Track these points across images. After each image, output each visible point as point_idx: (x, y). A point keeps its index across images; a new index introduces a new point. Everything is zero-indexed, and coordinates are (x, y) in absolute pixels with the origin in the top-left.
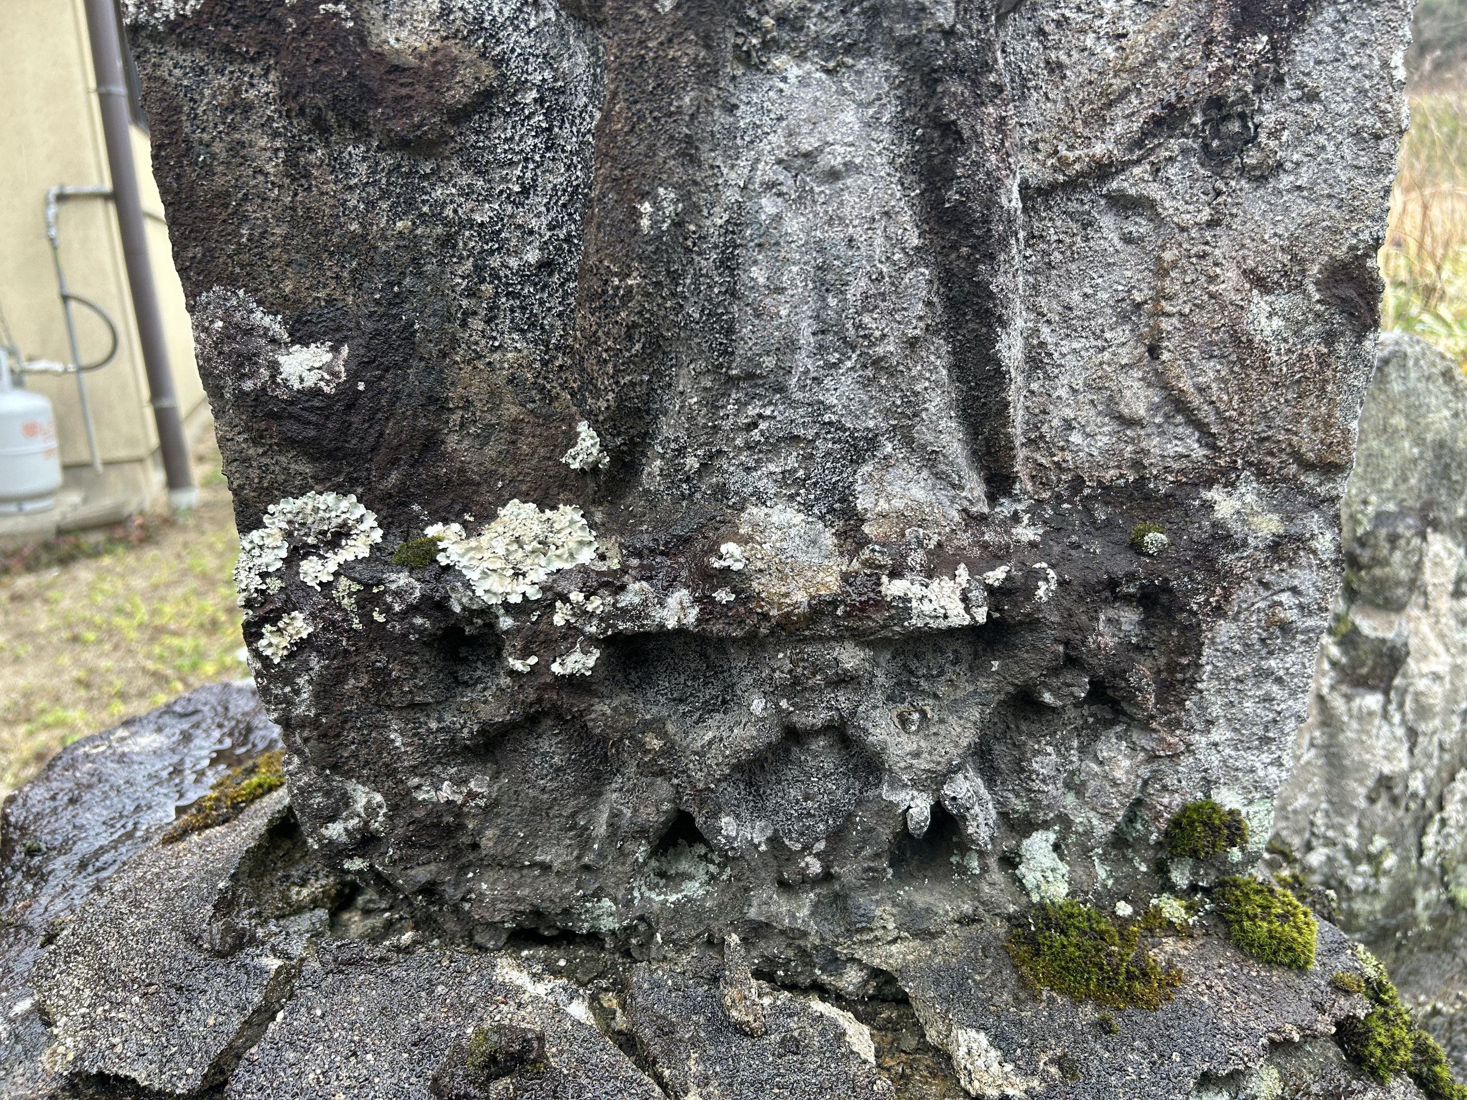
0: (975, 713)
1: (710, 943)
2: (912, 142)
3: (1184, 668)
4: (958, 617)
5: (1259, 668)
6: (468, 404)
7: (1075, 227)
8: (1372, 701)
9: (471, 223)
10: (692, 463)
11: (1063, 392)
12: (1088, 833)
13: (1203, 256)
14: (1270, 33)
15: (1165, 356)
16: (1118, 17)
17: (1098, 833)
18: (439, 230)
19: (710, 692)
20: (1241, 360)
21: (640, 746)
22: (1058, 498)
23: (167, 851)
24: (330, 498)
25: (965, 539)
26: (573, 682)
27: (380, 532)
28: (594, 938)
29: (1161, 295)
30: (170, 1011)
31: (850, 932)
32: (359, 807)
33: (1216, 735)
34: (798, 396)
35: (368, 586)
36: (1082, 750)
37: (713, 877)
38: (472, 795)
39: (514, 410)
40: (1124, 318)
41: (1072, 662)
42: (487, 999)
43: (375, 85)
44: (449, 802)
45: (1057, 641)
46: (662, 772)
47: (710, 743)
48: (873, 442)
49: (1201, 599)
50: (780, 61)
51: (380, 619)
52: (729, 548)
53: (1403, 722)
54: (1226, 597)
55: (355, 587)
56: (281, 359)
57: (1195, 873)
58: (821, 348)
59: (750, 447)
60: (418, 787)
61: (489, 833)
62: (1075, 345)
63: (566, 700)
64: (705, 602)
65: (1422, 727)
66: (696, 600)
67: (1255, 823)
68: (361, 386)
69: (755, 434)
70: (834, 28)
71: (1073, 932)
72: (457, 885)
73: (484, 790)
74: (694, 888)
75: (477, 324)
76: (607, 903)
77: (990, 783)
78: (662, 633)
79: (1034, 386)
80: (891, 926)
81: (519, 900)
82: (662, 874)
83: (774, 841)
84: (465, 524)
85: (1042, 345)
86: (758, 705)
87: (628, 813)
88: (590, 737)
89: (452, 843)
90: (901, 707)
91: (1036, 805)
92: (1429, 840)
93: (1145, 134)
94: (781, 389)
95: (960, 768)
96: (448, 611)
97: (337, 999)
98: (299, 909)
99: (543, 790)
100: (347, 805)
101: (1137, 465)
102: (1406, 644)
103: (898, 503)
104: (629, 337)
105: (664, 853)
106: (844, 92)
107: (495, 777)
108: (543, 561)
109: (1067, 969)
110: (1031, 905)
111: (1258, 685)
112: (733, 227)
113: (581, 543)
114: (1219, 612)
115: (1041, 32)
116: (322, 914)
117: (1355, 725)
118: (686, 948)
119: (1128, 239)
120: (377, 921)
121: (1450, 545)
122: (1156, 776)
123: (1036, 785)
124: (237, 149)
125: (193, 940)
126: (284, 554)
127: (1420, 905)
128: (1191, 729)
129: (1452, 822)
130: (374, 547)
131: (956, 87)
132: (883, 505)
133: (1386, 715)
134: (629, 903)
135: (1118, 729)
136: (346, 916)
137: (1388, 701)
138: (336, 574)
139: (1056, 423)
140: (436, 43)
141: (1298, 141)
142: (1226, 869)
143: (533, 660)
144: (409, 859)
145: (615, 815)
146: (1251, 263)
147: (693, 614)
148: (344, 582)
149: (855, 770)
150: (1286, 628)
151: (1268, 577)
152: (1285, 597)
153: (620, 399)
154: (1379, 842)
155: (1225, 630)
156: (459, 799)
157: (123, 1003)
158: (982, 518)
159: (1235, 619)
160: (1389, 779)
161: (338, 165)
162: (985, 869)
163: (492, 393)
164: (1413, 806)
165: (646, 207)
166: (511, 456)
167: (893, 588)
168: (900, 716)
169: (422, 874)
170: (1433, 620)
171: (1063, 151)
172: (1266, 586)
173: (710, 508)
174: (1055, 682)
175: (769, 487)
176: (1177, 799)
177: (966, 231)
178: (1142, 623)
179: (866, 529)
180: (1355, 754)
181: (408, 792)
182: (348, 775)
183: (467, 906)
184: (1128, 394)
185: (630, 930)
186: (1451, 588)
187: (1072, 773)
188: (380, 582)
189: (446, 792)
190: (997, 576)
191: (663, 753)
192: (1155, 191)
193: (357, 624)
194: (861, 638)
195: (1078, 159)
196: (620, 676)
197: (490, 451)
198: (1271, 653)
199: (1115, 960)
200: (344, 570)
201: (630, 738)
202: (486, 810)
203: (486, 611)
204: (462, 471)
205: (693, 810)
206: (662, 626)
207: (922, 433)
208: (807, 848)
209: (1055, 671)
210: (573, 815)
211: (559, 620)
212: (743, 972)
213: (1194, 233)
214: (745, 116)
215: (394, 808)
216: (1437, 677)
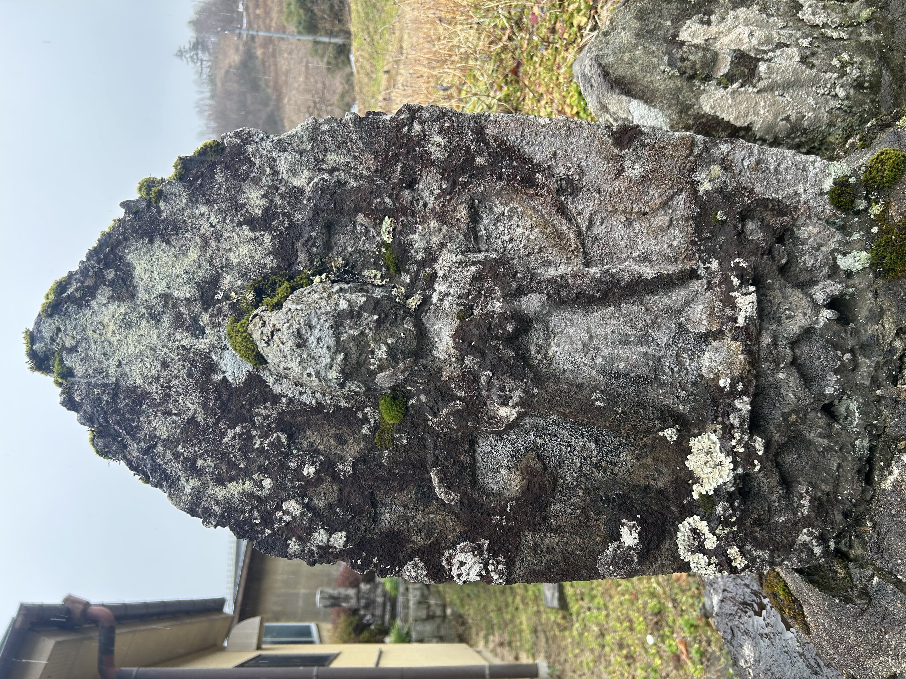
0: (789, 290)
1: (878, 401)
2: (579, 308)
3: (774, 206)
4: (753, 298)
5: (774, 173)
6: (647, 477)
7: (597, 243)
8: (762, 67)
9: (580, 467)
10: (683, 394)
11: (657, 248)
12: (839, 242)
13: (611, 195)
14: (535, 173)
15: (647, 209)
16: (525, 227)
17: (839, 238)
18: (583, 479)
19: (772, 394)
20: (650, 179)
21: (794, 423)
22: (699, 250)
23: (814, 633)
24: (679, 534)
25: (717, 290)
26: (767, 447)
27: (695, 517)
28: (872, 449)
29: (625, 212)
30: (893, 622)
31: (879, 344)
32: (808, 539)
33: (801, 191)
34: (662, 352)
35: (721, 522)
36: (803, 244)
37: (849, 397)
38: (807, 492)
39: (649, 459)
40: (631, 224)
41: (770, 252)
42: (899, 493)
43: (535, 496)
44: (810, 502)
45: (762, 258)
46: (805, 415)
47: (795, 395)
48: (680, 325)
49: (746, 199)
50: (551, 354)
51: (734, 519)
52: (721, 383)
53: (773, 51)
54: (745, 188)
55: (720, 527)
56: (627, 545)
57: (860, 198)
58: (647, 344)
59: (679, 372)
60: (802, 513)
61: (823, 487)
62: (640, 243)
63: (773, 451)
64: (741, 394)
65: (776, 40)
66: (740, 397)
67: (839, 172)
68: (639, 516)
69: (676, 369)
70: (542, 334)
71: (885, 254)
72: (845, 504)
73: (805, 487)
74: (853, 406)
75: (616, 470)
76: (857, 442)
77: (816, 283)
78: (751, 411)
79: (654, 259)
80: (877, 327)
81: (853, 478)
82: (846, 418)
83: (836, 372)
84: (693, 484)
85: (639, 256)
86: (782, 376)
87: (820, 430)
88: (786, 443)
89: (825, 504)
90: (783, 318)
91: (826, 264)
92: (835, 35)
93: (567, 218)
94: (660, 359)
95: (810, 296)
96: (733, 492)
97: (894, 554)
98: (849, 574)
99: (807, 463)
100: (807, 544)
101: (687, 220)
102: (734, 51)
103: (704, 317)
104: (637, 413)
105: (837, 416)
106: (562, 332)
107: (799, 483)
108: (715, 454)
109: (901, 259)
110: (870, 267)
111: (781, 173)
112: (604, 373)
113: (709, 439)
114: (751, 192)
115: (528, 255)
116: (851, 565)
117: (774, 76)
118: (880, 411)
119: (602, 223)
120: (856, 542)
121: (685, 28)
122: (817, 215)
123: (818, 265)
124: (550, 550)
125: (863, 612)
126: (701, 555)
127: (869, 38)
128: (798, 202)
129: (825, 20)
130: (702, 519)
131: (564, 293)
132: (705, 322)
133: (769, 60)
134: (859, 433)
135: (795, 230)
136: (852, 556)
137: (762, 59)
138: (714, 534)
139: (669, 251)
140: (519, 472)
141: (570, 159)
142: (859, 183)
143: (756, 462)
144: (832, 521)
145: (820, 435)
146: (613, 176)
147: (745, 399)
148: (717, 531)
149: (809, 338)
150: (758, 163)
151: (738, 171)
152: (746, 164)
153: (658, 419)
154: (835, 62)
155: (758, 189)
156: (808, 498)
157: (888, 642)
158: (709, 283)
159: (753, 184)
160: (802, 58)
161: (557, 514)
162: (853, 286)
163: (644, 467)
164: (816, 44)
165: (597, 403)
166: (667, 462)
167: (741, 322)
168: (787, 318)
169: (839, 517)
170: (721, 35)
171: (573, 248)
172: (741, 171)
173: (701, 388)
174: (778, 258)
175: (694, 365)
176: (827, 206)
177: (610, 290)
178: (752, 220)
179: (714, 329)
180: (789, 76)
181: (804, 518)
182: (794, 542)
183: (854, 501)
184: (660, 223)
185: (870, 433)
186: (705, 26)
187: (813, 248)
188: (720, 517)
189: (805, 502)
190: (736, 281)
191: (797, 413)
192: (586, 214)
193: (735, 529)
194: (759, 334)
195: (575, 243)
196: (762, 428)
197: (665, 470)
198: (768, 168)
199: (899, 239)
200: (712, 531)
201: (791, 426)
202: (814, 487)
203: (735, 478)
204: (672, 482)
205: (821, 404)
206: (749, 411)
207: (678, 306)
208: (840, 359)
209: (773, 258)
210: (818, 452)
211: (742, 450)
212: (893, 391)
213: (602, 199)
214: (567, 366)
215: (810, 525)
216: (751, 34)
